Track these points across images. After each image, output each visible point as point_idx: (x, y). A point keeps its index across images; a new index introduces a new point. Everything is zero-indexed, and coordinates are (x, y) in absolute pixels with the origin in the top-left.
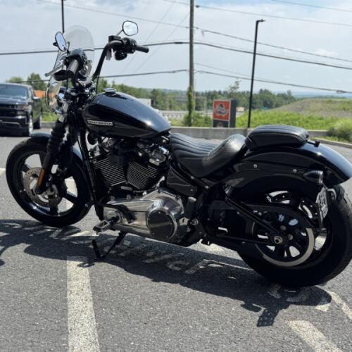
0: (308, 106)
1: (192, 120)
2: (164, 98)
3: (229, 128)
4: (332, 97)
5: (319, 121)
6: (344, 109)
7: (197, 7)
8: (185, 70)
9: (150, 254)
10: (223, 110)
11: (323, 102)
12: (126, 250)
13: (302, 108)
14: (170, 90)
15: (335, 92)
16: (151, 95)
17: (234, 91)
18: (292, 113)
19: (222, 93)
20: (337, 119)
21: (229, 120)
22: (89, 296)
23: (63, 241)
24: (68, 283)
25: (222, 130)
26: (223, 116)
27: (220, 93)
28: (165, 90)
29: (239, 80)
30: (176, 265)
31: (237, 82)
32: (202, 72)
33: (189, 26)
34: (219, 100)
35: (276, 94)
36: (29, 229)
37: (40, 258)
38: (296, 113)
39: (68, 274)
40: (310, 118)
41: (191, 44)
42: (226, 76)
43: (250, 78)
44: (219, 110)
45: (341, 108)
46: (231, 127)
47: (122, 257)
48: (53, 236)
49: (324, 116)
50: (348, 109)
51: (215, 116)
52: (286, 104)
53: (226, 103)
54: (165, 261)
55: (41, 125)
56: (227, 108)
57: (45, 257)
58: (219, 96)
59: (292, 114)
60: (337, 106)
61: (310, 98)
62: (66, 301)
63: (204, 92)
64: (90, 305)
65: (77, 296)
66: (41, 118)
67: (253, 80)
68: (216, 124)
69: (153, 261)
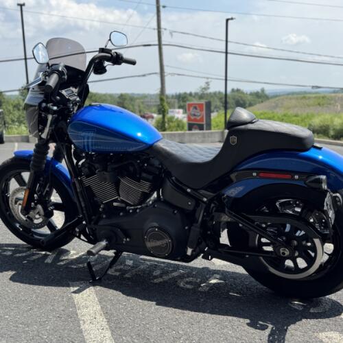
0: (282, 104)
1: (167, 125)
2: (132, 103)
3: (205, 131)
4: (305, 93)
5: (294, 118)
6: (319, 104)
7: (164, 7)
8: (156, 73)
9: (157, 273)
10: (198, 112)
11: (297, 99)
12: (129, 270)
13: (277, 106)
14: (138, 95)
15: (310, 88)
16: (118, 100)
17: (205, 92)
18: (266, 111)
19: (193, 94)
20: (313, 116)
21: (204, 123)
22: (105, 324)
23: (61, 266)
24: (78, 312)
25: (198, 134)
26: (198, 118)
27: (191, 94)
28: (133, 94)
29: (209, 80)
30: (187, 283)
31: (207, 83)
32: (173, 74)
33: (156, 27)
34: (192, 103)
35: (249, 93)
36: (20, 255)
37: (41, 287)
38: (271, 112)
39: (75, 301)
40: (285, 115)
41: (160, 45)
42: (198, 77)
43: (224, 78)
44: (193, 113)
45: (316, 103)
46: (206, 130)
47: (128, 279)
48: (49, 260)
49: (299, 113)
50: (323, 105)
51: (189, 119)
52: (259, 103)
53: (201, 105)
54: (175, 280)
55: (4, 140)
56: (201, 110)
57: (46, 285)
58: (190, 98)
59: (265, 113)
60: (311, 102)
61: (283, 95)
62: (81, 332)
63: (174, 94)
64: (108, 334)
65: (91, 325)
66: (4, 132)
67: (226, 80)
68: (191, 127)
69: (162, 280)
